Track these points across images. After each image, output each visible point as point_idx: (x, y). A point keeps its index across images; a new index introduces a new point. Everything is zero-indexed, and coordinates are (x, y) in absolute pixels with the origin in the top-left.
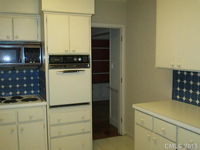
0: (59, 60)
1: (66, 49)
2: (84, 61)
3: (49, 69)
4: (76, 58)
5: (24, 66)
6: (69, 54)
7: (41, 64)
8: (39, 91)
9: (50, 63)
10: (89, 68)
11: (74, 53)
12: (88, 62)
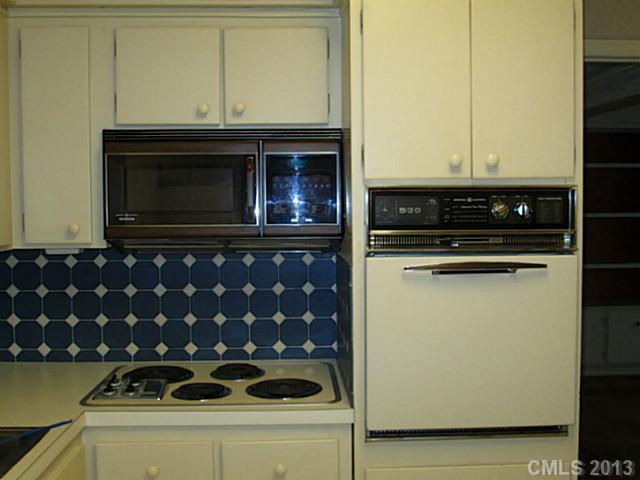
0: (418, 210)
1: (455, 158)
2: (543, 218)
3: (368, 255)
4: (503, 201)
5: (264, 235)
6: (469, 183)
7: (339, 231)
8: (335, 346)
9: (373, 224)
10: (570, 252)
11: (494, 176)
12: (567, 222)
